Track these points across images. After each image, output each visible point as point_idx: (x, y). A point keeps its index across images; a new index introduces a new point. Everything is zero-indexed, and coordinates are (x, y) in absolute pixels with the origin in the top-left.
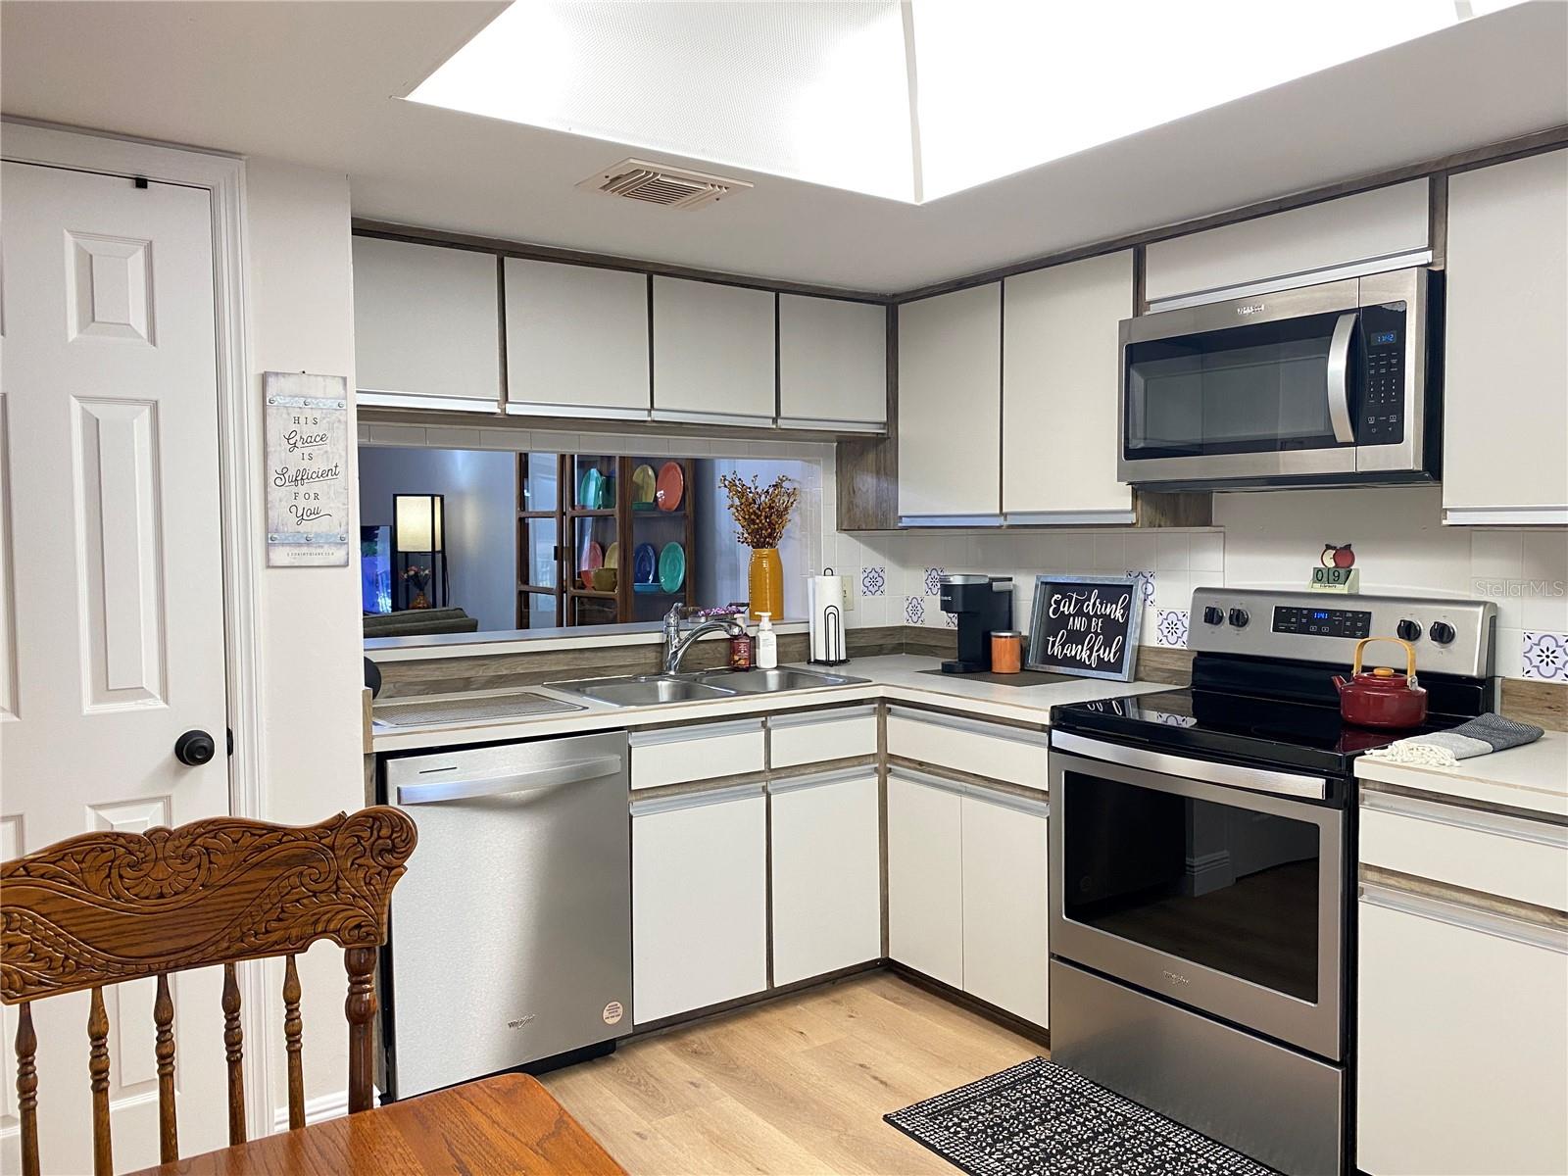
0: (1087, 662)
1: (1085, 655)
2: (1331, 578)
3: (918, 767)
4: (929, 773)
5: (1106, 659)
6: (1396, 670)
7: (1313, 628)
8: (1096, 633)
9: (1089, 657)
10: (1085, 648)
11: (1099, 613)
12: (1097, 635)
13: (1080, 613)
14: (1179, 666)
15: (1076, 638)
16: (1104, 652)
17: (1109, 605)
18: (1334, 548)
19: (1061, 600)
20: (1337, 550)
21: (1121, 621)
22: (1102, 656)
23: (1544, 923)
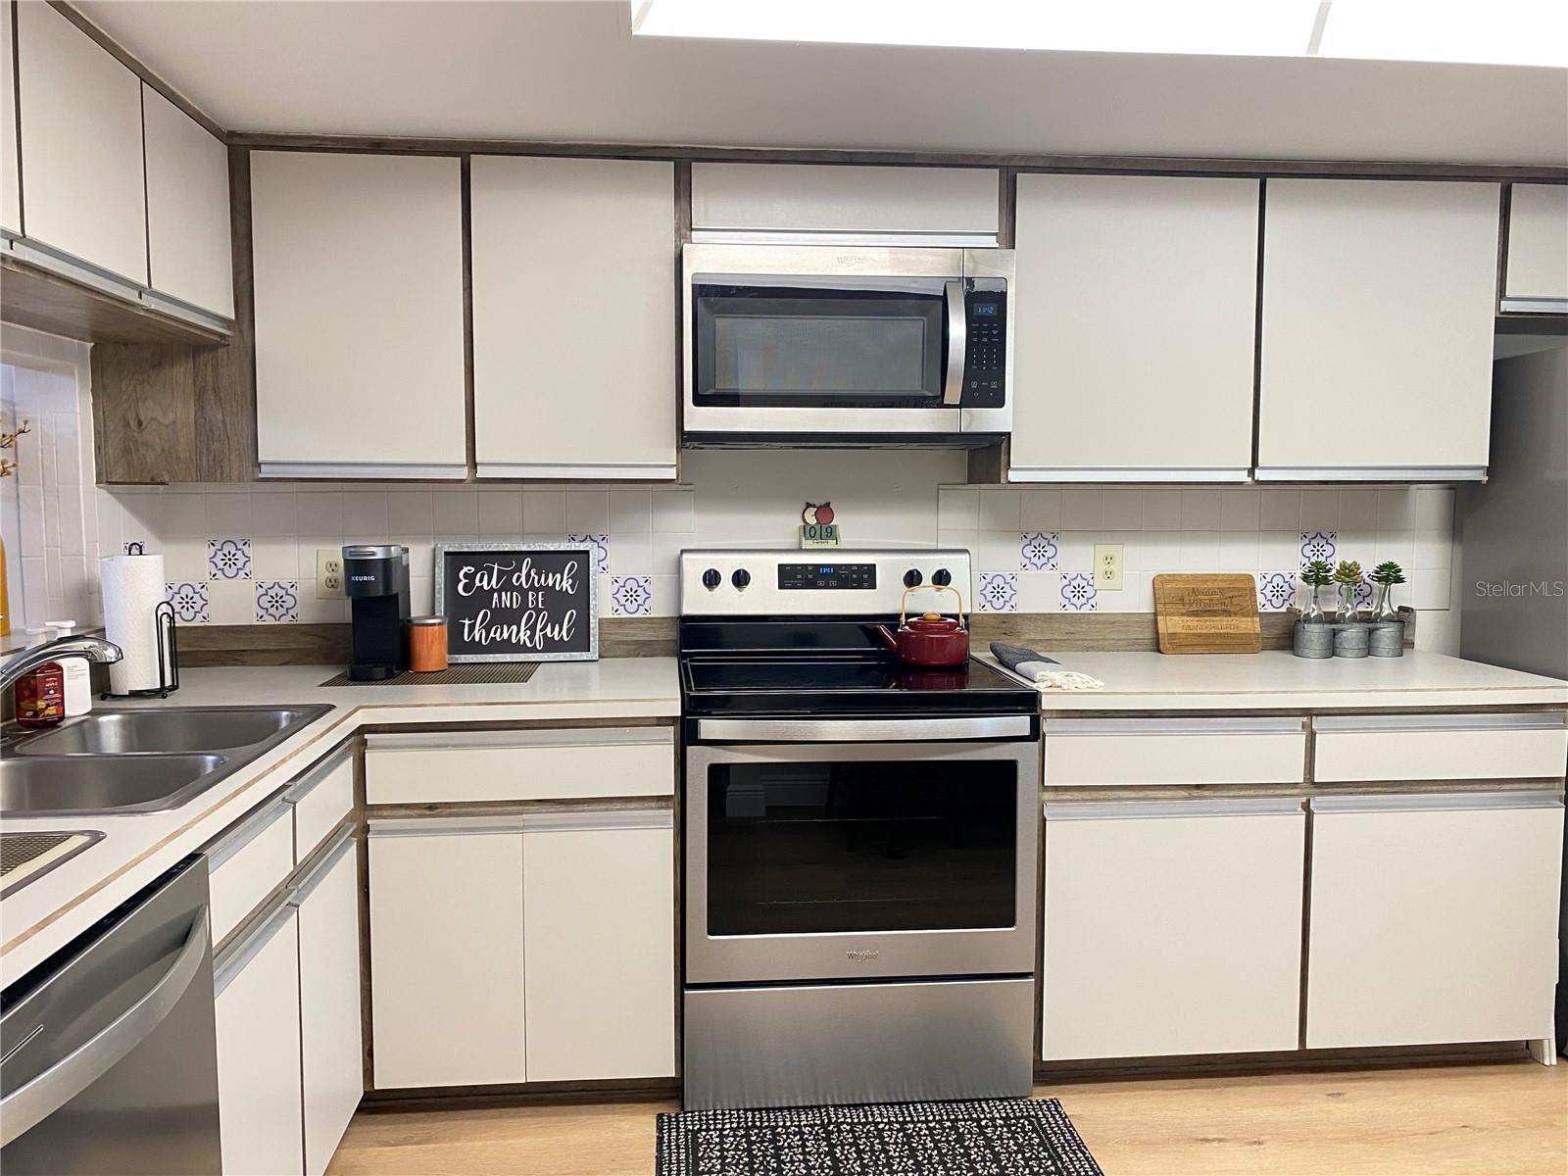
0: (529, 645)
1: (524, 637)
2: (824, 534)
3: (428, 812)
4: (450, 815)
5: (556, 638)
6: (942, 615)
7: (821, 583)
8: (536, 608)
9: (531, 638)
10: (523, 628)
11: (536, 585)
12: (538, 611)
13: (507, 587)
14: (650, 636)
15: (509, 617)
16: (552, 632)
17: (551, 575)
18: (814, 506)
19: (475, 573)
20: (818, 508)
21: (570, 591)
22: (549, 635)
23: (1185, 798)
